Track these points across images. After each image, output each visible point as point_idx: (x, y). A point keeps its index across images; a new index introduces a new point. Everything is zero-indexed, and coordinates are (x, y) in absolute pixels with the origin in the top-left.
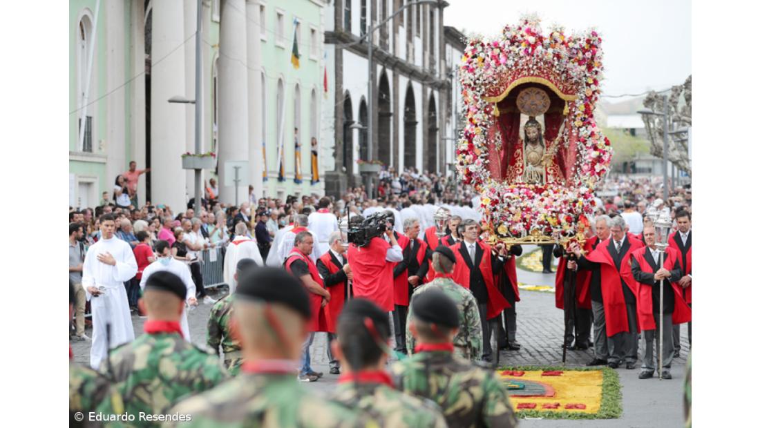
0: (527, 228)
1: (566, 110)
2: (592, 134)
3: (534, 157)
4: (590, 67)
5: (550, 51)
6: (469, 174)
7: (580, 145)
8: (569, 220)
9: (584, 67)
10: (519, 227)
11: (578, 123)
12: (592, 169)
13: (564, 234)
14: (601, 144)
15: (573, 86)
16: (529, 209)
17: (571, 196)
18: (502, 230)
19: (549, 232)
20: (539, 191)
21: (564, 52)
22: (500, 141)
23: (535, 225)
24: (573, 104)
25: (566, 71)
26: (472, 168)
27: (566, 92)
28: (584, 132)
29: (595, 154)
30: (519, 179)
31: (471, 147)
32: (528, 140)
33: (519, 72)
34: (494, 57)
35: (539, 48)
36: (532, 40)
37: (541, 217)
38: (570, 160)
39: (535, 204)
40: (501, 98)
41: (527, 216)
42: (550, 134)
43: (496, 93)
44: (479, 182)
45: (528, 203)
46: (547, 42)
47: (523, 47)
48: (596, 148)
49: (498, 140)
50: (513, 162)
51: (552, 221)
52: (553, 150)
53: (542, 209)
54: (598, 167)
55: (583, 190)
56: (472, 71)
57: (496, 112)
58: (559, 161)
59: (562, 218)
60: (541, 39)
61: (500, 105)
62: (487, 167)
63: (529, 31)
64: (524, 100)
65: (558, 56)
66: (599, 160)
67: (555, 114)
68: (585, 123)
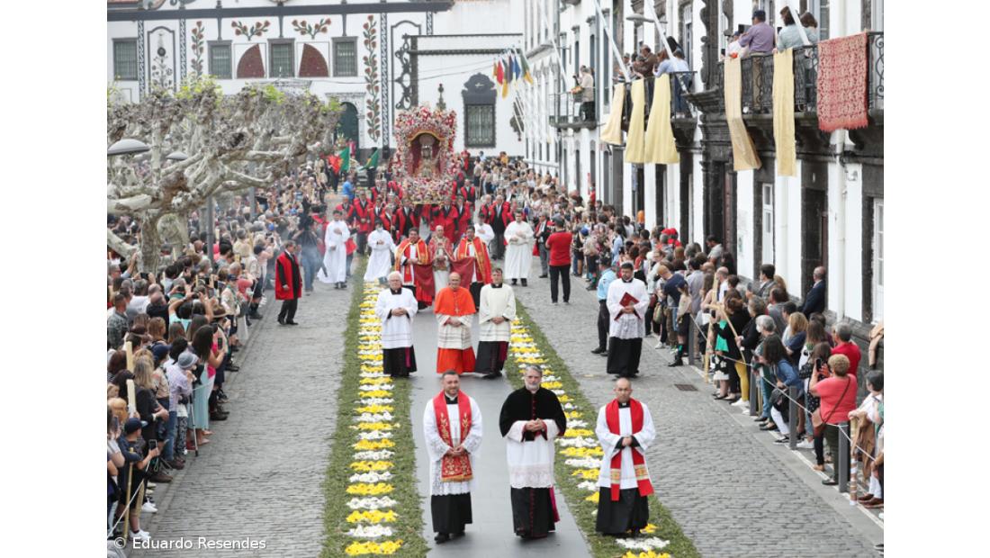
0: (423, 197)
1: (440, 144)
2: (452, 156)
3: (427, 164)
4: (451, 126)
5: (434, 119)
6: (398, 173)
7: (446, 160)
8: (441, 193)
9: (448, 126)
10: (419, 197)
11: (446, 150)
12: (452, 171)
13: (439, 200)
14: (456, 160)
15: (443, 134)
16: (423, 189)
17: (442, 183)
18: (412, 198)
19: (432, 199)
20: (428, 181)
21: (440, 120)
22: (412, 158)
23: (426, 196)
24: (444, 141)
25: (441, 128)
26: (400, 170)
27: (441, 137)
28: (448, 154)
29: (453, 164)
30: (420, 175)
31: (399, 160)
32: (424, 157)
33: (420, 128)
34: (410, 122)
35: (429, 118)
36: (426, 115)
37: (428, 193)
38: (442, 165)
39: (427, 187)
40: (412, 139)
41: (423, 192)
42: (434, 155)
43: (410, 137)
44: (403, 176)
45: (423, 186)
46: (432, 115)
47: (422, 118)
48: (453, 161)
49: (411, 157)
50: (418, 166)
51: (433, 194)
52: (436, 160)
53: (430, 189)
54: (454, 170)
55: (447, 181)
56: (400, 127)
57: (409, 145)
58: (438, 166)
59: (438, 193)
60: (429, 114)
61: (413, 141)
62: (406, 169)
63: (425, 111)
64: (422, 140)
65: (437, 122)
66: (455, 167)
67: (436, 145)
68: (449, 150)
